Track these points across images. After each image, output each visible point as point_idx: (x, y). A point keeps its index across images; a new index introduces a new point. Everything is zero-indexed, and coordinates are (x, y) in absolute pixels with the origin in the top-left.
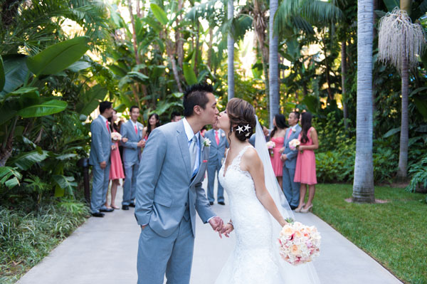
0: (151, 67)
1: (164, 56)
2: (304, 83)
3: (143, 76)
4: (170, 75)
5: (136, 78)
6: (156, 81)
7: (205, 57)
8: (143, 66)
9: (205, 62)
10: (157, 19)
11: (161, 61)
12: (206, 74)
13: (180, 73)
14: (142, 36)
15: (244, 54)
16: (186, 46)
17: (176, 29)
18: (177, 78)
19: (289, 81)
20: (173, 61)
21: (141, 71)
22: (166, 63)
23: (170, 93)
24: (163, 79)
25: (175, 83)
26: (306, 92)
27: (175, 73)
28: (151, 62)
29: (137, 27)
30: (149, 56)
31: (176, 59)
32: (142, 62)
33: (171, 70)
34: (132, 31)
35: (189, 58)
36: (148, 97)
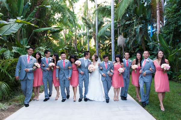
0: (69, 46)
1: (72, 43)
2: (105, 50)
3: (67, 48)
4: (74, 48)
5: (66, 49)
6: (70, 49)
7: (82, 43)
8: (67, 46)
9: (82, 45)
10: (70, 34)
11: (72, 45)
12: (83, 47)
13: (76, 47)
14: (67, 39)
15: (92, 42)
16: (78, 41)
17: (75, 37)
18: (76, 49)
19: (102, 49)
20: (75, 45)
21: (67, 47)
22: (73, 45)
23: (74, 52)
24: (72, 49)
25: (75, 50)
26: (106, 51)
27: (75, 47)
28: (69, 45)
29: (66, 36)
30: (69, 43)
31: (75, 44)
32: (67, 45)
33: (74, 47)
34: (64, 37)
35: (79, 44)
36: (69, 53)
